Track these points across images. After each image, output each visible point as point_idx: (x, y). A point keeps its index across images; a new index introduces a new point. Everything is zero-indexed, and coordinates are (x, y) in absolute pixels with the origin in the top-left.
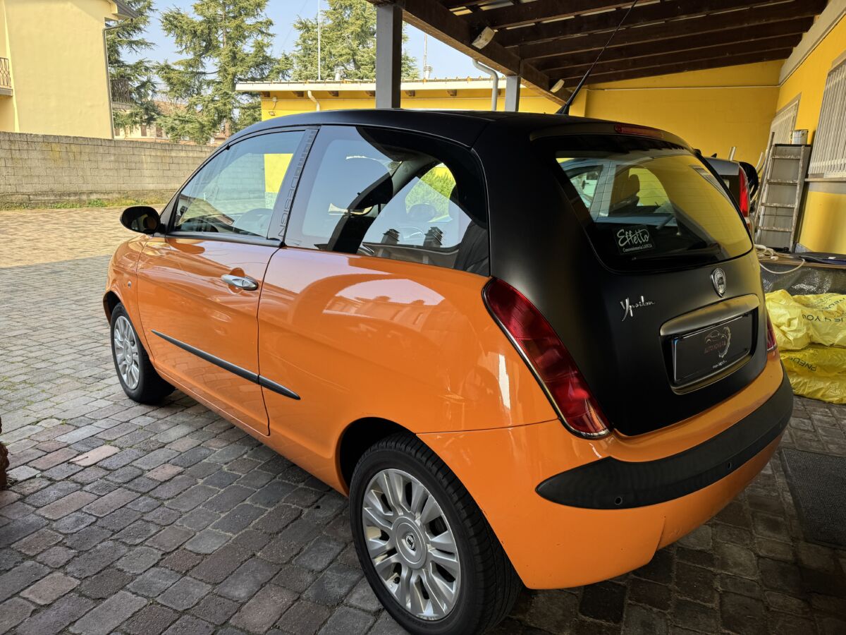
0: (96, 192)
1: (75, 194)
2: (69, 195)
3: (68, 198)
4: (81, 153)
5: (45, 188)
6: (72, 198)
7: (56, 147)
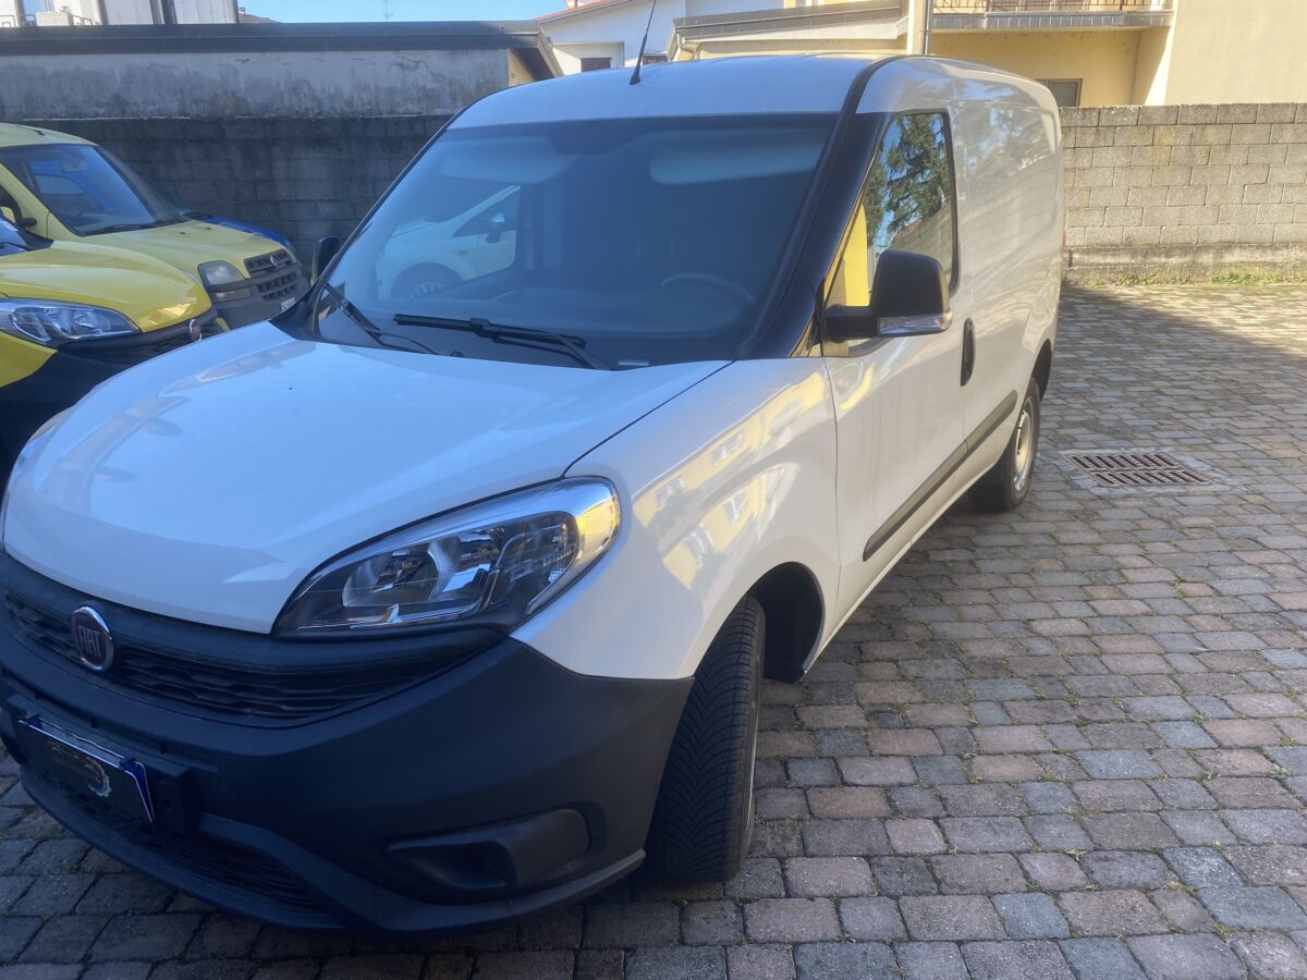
0: (1242, 245)
1: (1186, 248)
2: (1168, 250)
3: (1163, 260)
4: (1228, 145)
5: (1113, 235)
6: (1174, 260)
7: (1166, 137)
